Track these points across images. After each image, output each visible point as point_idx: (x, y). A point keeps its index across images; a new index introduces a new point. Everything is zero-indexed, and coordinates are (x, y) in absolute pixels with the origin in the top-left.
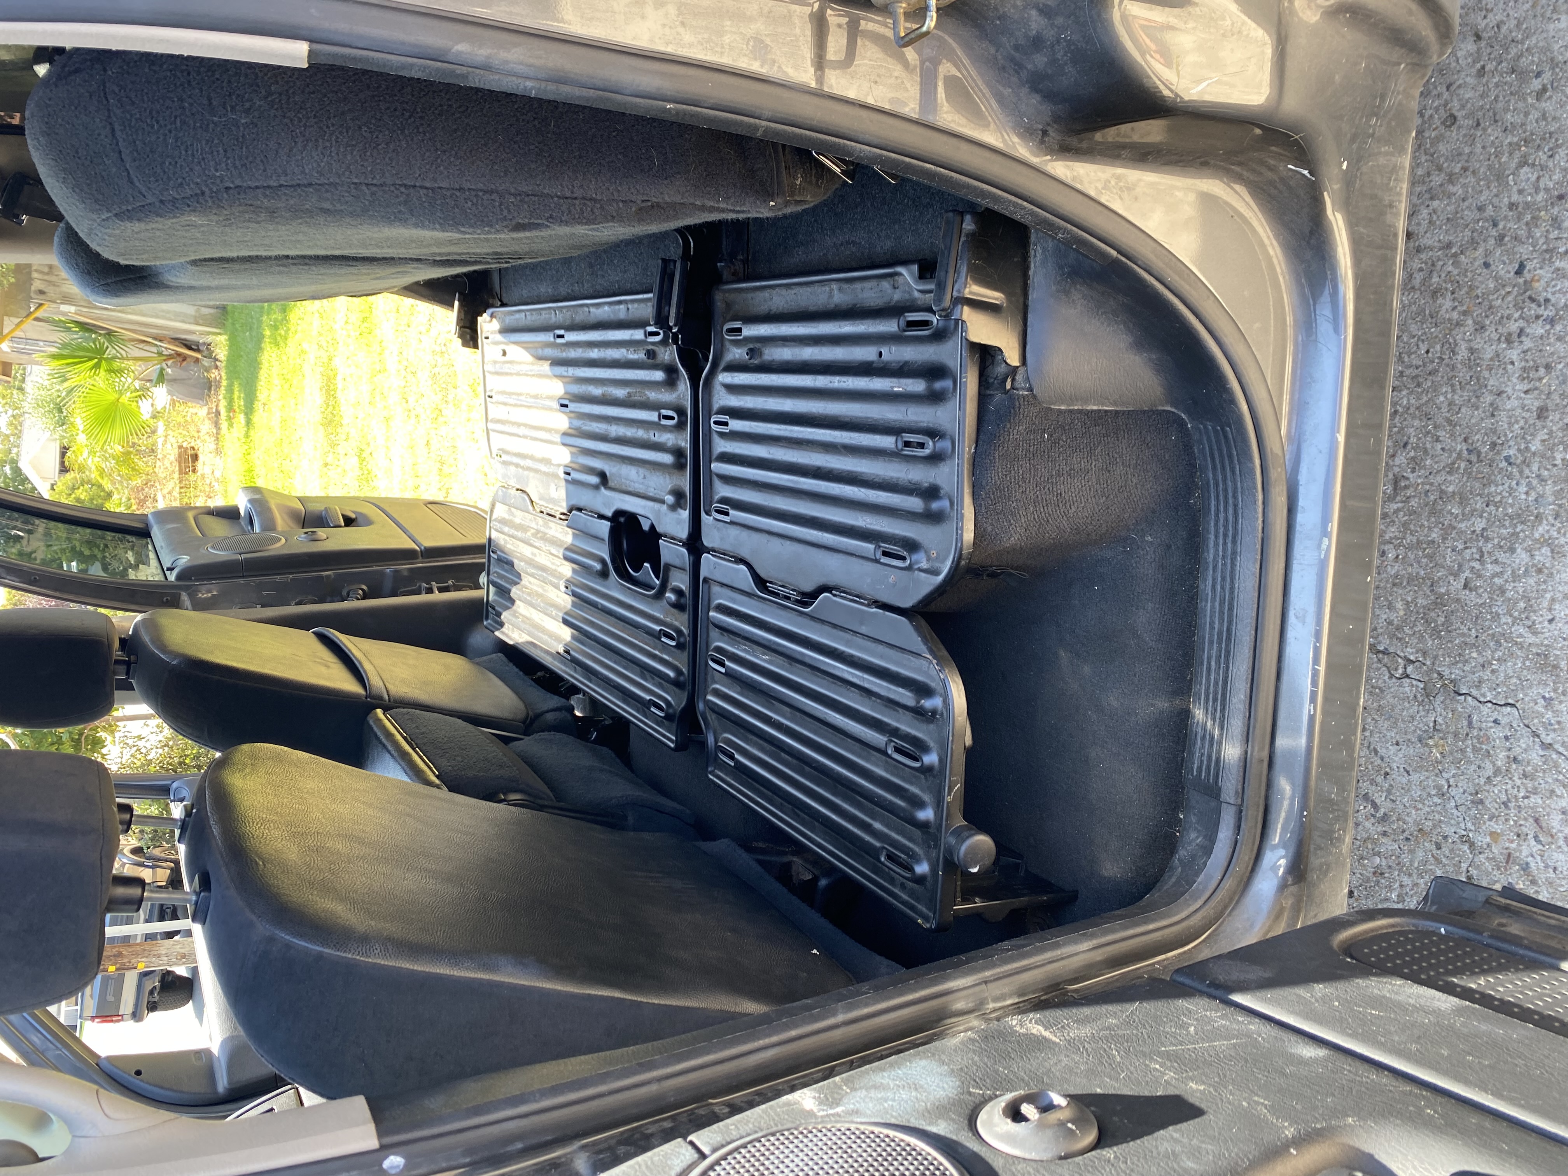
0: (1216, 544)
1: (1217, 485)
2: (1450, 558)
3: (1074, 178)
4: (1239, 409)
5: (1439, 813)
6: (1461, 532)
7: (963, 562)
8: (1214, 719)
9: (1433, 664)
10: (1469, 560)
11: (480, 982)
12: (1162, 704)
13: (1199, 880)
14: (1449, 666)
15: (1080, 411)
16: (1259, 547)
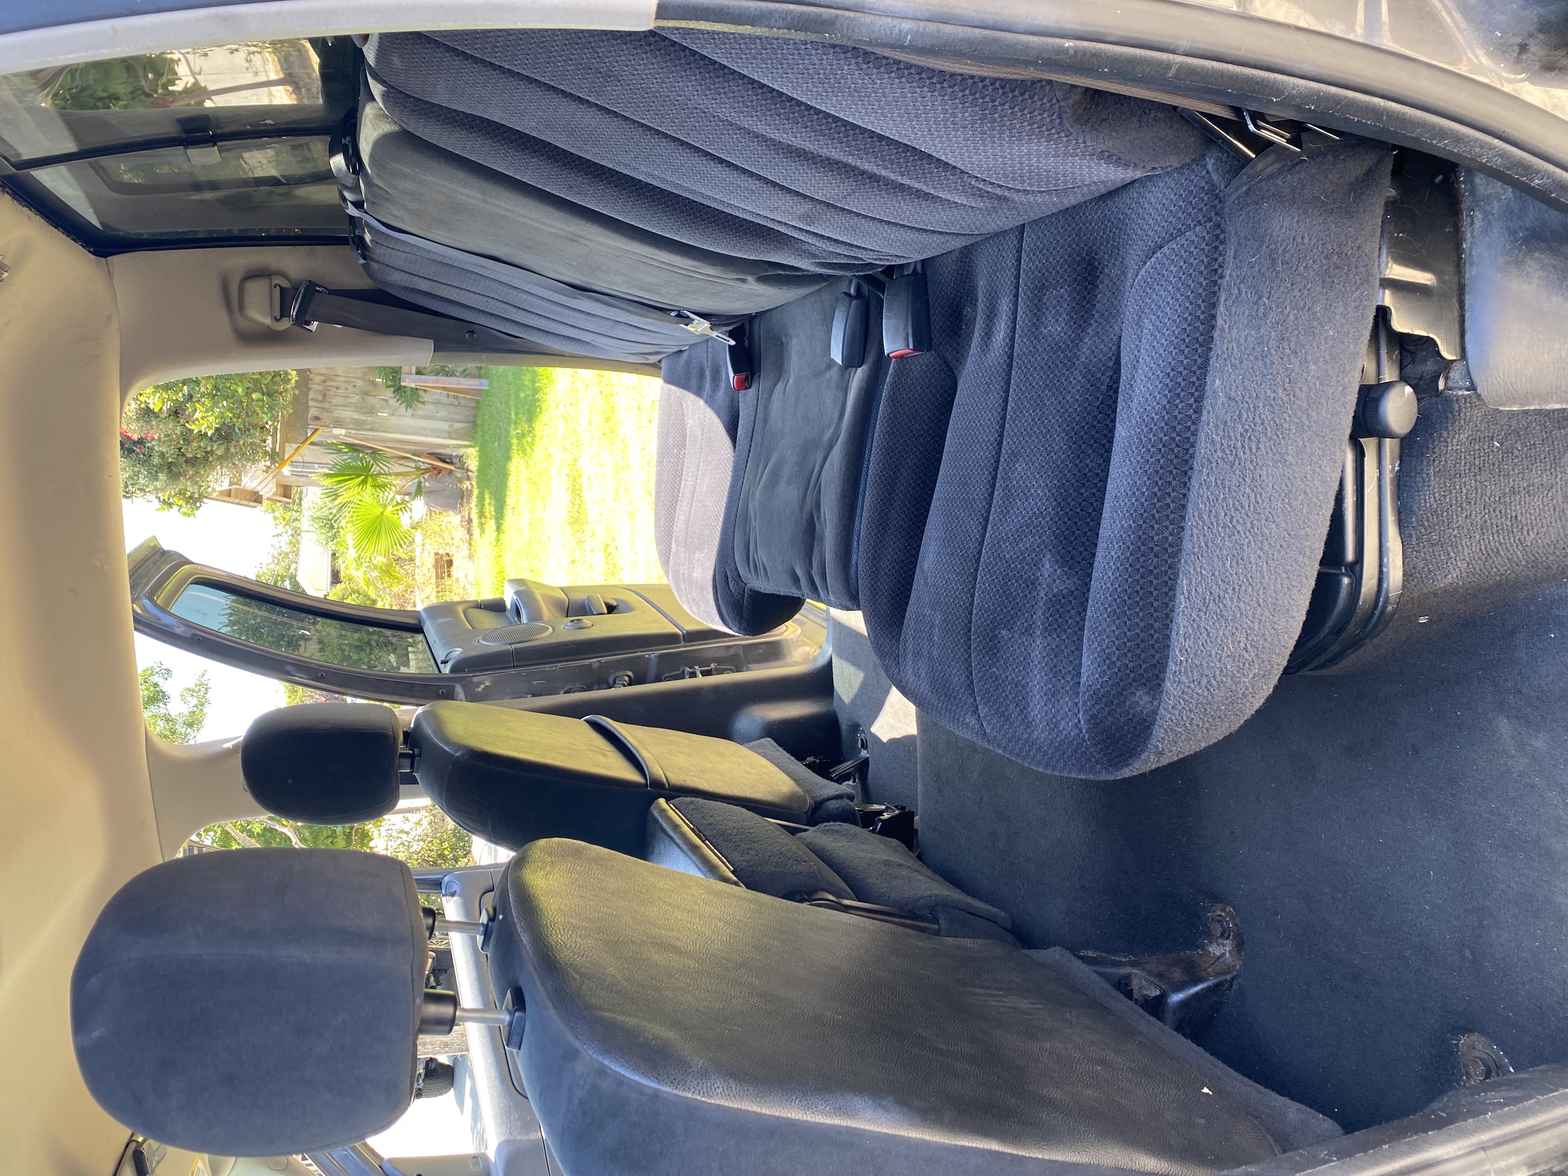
7: (1390, 608)
11: (837, 1129)
15: (1538, 412)
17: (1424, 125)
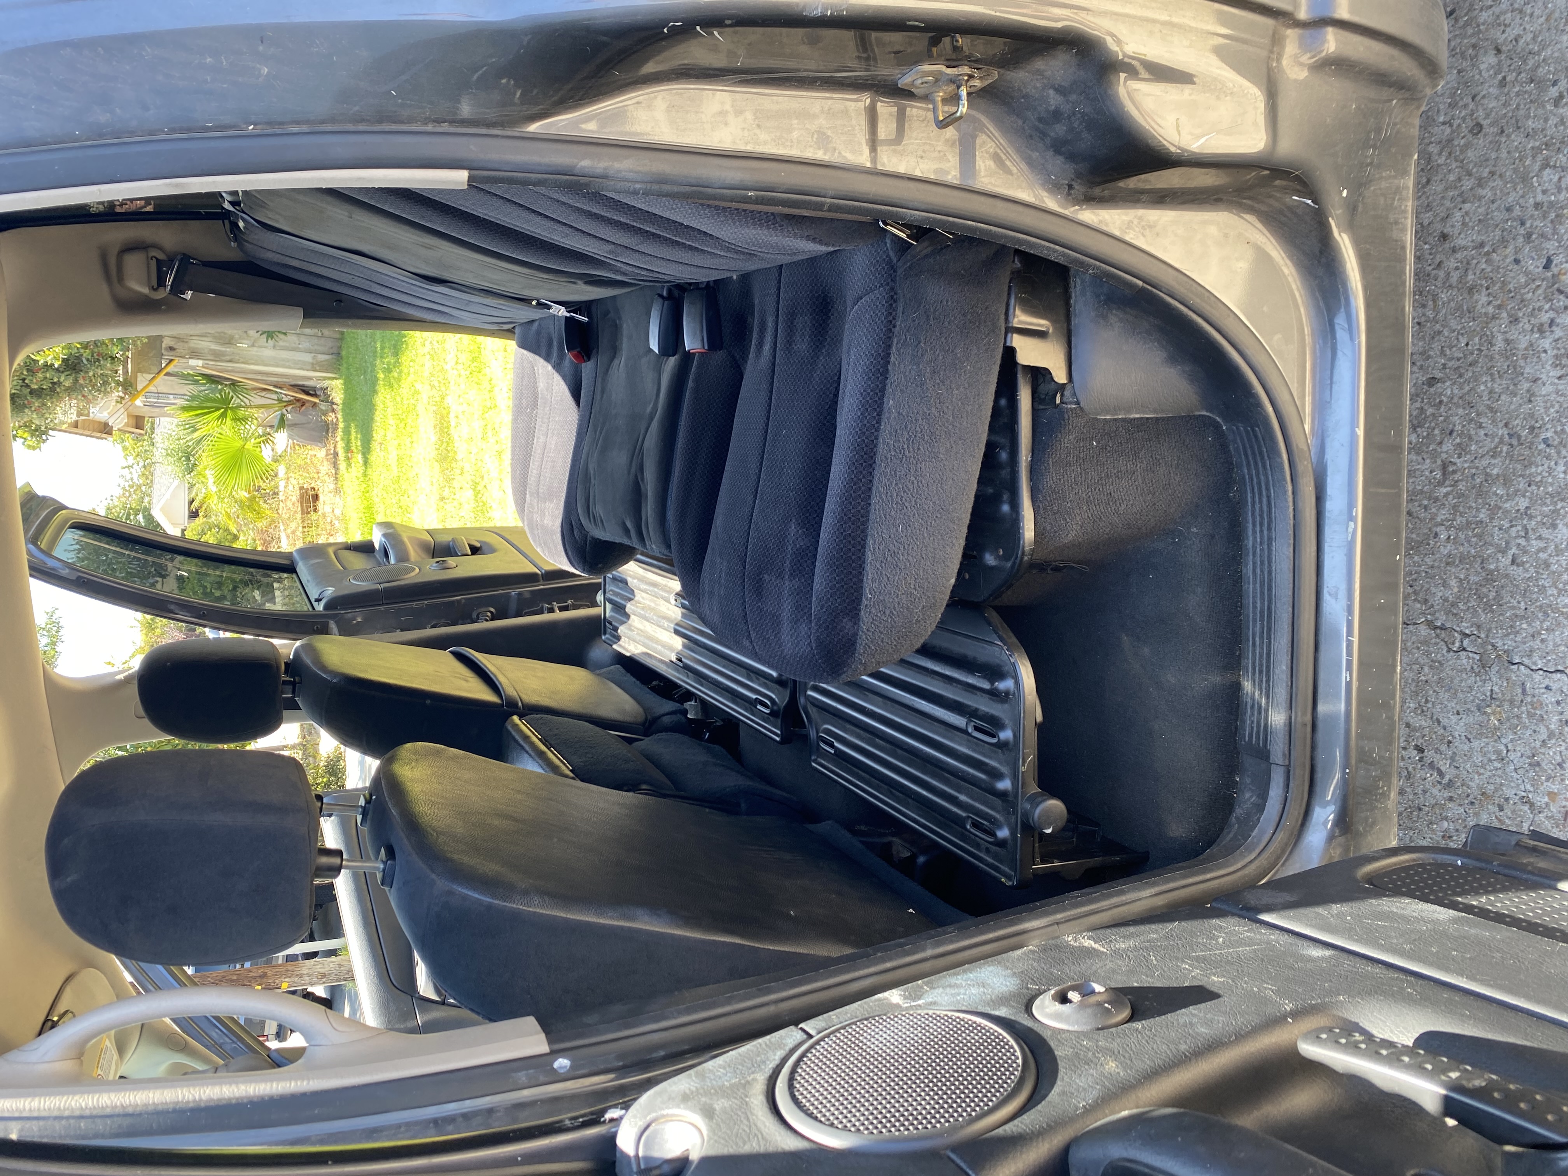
0: (1254, 532)
1: (1251, 479)
2: (1497, 537)
3: (1101, 222)
4: (1265, 411)
5: (1500, 777)
6: (1506, 512)
7: (1026, 558)
8: (1261, 689)
9: (1487, 636)
10: (1516, 538)
11: (622, 928)
12: (1216, 679)
13: (1254, 834)
14: (1502, 638)
15: (1124, 420)
16: (1291, 532)
17: (1006, 237)
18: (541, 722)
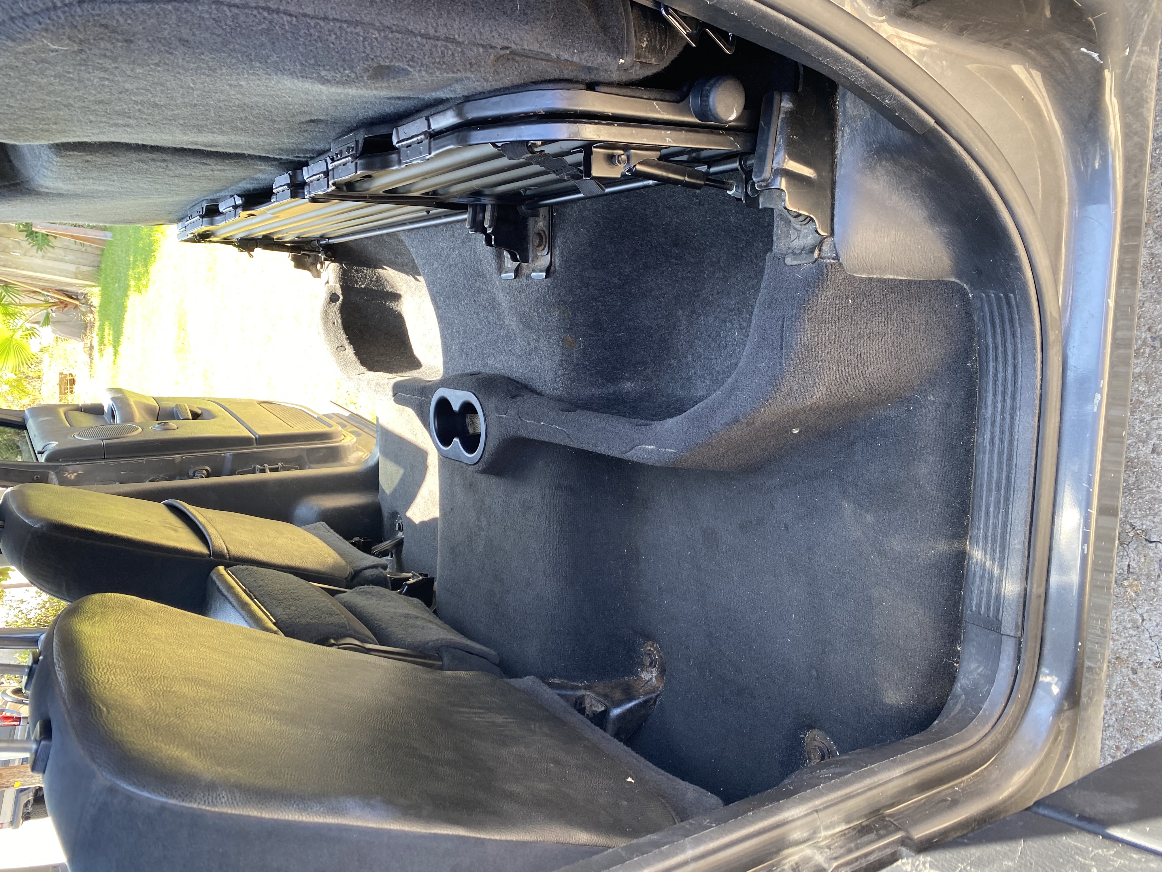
2: (1139, 428)
5: (1134, 643)
6: (1148, 406)
8: (994, 559)
9: (1126, 517)
10: (1156, 429)
12: (942, 546)
13: (984, 707)
14: (1140, 519)
15: (879, 280)
18: (246, 572)
